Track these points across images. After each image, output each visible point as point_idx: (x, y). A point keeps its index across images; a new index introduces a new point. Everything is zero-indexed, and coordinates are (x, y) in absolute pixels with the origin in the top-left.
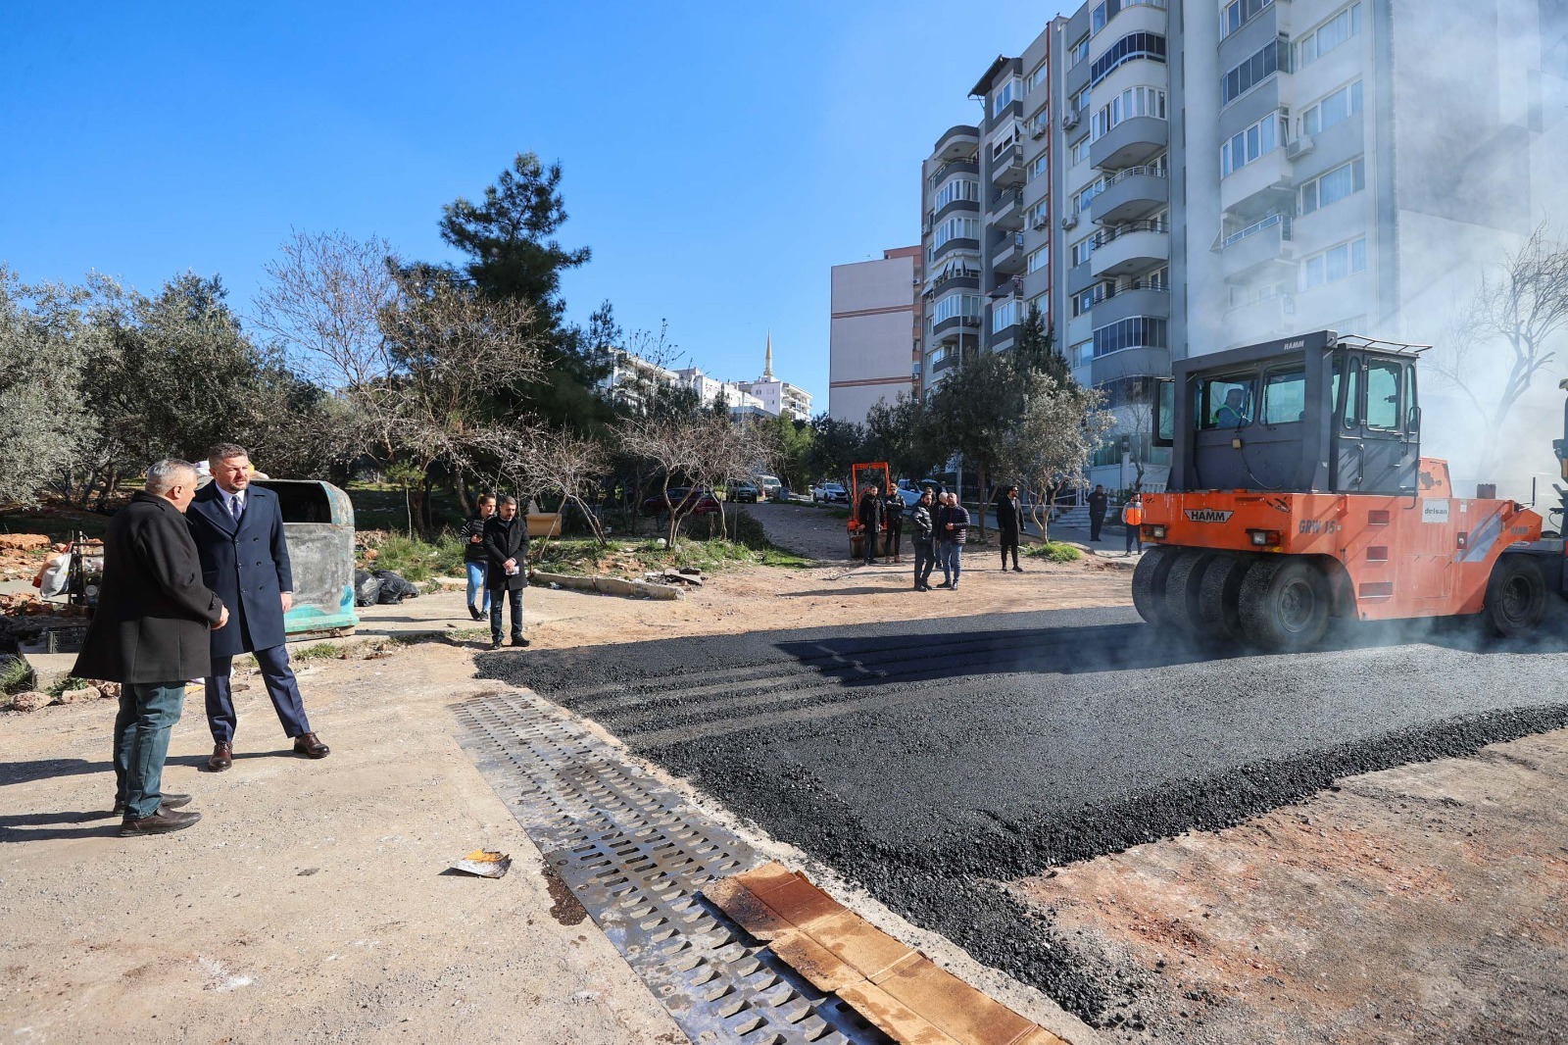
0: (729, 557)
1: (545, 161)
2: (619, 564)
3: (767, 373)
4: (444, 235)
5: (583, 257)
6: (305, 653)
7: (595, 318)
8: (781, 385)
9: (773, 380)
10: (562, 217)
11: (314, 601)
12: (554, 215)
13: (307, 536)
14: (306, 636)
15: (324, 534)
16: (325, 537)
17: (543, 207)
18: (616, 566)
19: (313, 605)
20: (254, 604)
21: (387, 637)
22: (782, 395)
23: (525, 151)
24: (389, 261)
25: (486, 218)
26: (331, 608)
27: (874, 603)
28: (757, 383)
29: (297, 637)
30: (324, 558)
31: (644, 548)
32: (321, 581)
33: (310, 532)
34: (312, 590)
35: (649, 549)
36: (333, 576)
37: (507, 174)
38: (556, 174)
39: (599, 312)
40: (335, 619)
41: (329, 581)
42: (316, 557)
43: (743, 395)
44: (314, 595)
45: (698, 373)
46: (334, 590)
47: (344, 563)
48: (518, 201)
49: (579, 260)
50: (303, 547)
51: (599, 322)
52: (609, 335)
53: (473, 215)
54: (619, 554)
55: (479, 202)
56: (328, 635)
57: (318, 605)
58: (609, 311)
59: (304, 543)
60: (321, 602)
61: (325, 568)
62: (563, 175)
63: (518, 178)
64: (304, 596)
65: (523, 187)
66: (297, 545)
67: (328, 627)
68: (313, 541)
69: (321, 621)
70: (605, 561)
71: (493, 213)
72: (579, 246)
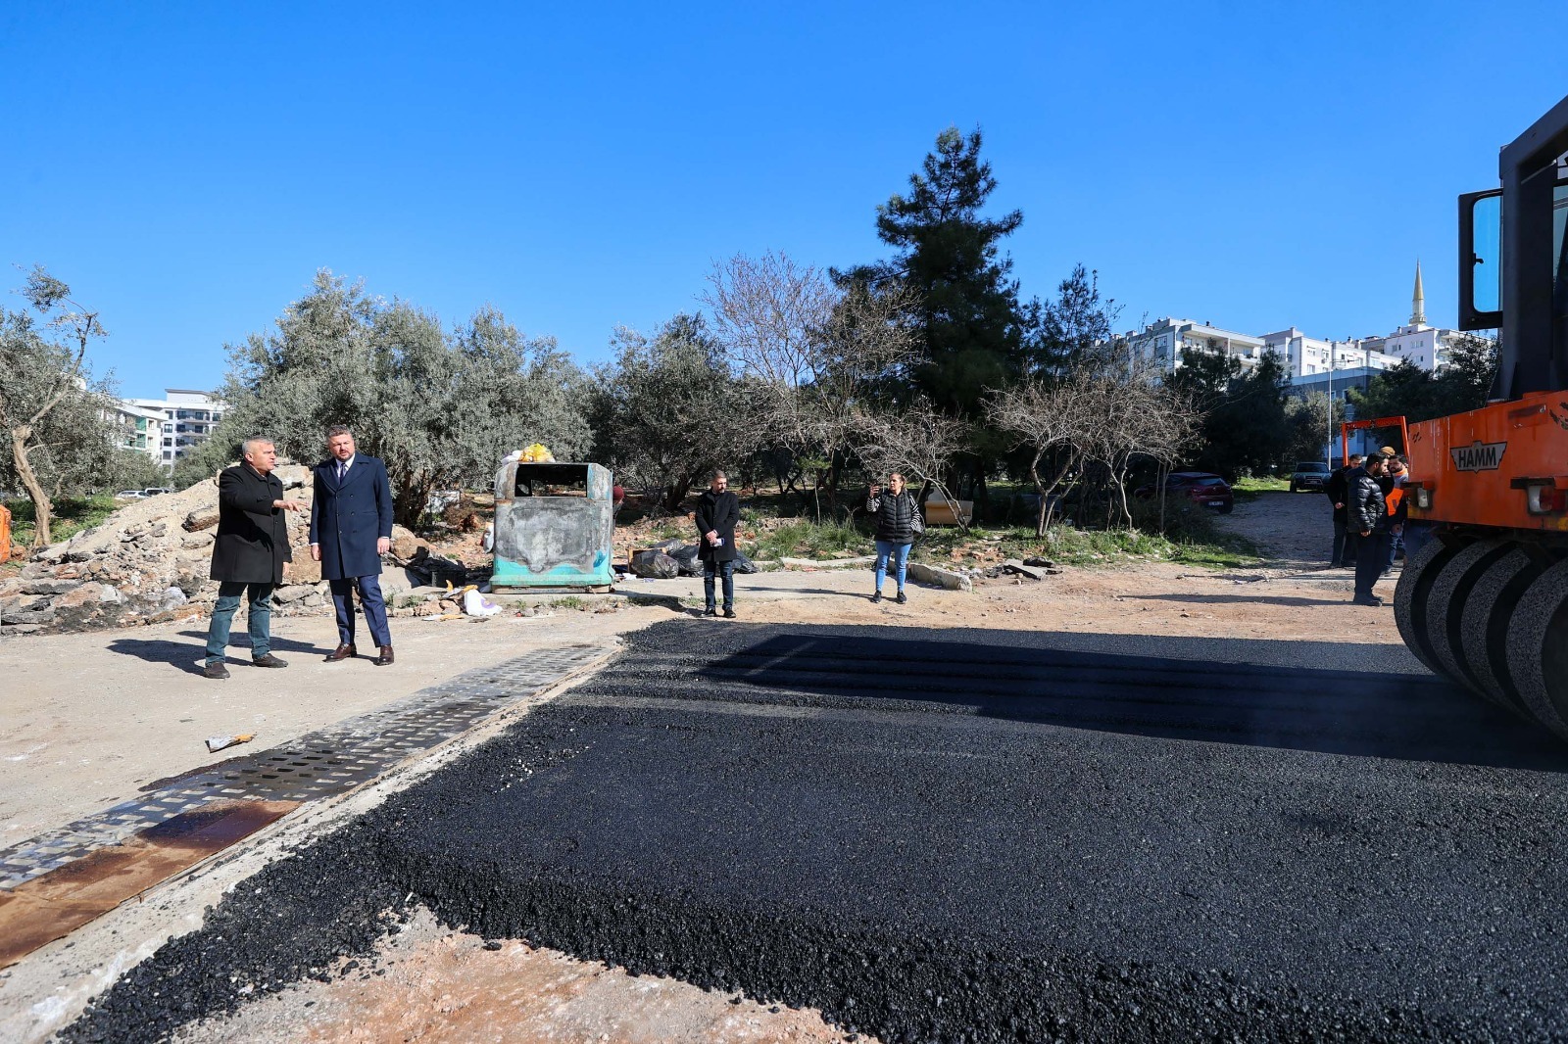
0: (1127, 551)
1: (964, 134)
2: (974, 552)
3: (1416, 320)
4: (881, 235)
5: (1012, 223)
6: (557, 603)
7: (1066, 287)
8: (1436, 333)
9: (1421, 328)
10: (992, 185)
11: (573, 561)
12: (983, 185)
13: (568, 509)
14: (566, 589)
15: (581, 506)
16: (582, 509)
17: (970, 179)
18: (970, 555)
19: (572, 565)
20: (349, 544)
21: (626, 597)
22: (1437, 346)
23: (944, 129)
24: (831, 271)
25: (913, 208)
26: (586, 568)
27: (1239, 615)
28: (1394, 336)
29: (561, 590)
30: (581, 527)
31: (1011, 536)
32: (579, 545)
33: (570, 505)
34: (571, 553)
35: (1015, 537)
36: (587, 542)
37: (930, 157)
38: (977, 141)
39: (1069, 279)
40: (589, 578)
41: (585, 546)
42: (575, 525)
43: (1368, 355)
44: (572, 557)
45: (1296, 334)
46: (588, 553)
47: (597, 531)
48: (942, 182)
49: (1012, 226)
50: (565, 517)
51: (1070, 291)
52: (1083, 303)
53: (903, 208)
54: (980, 542)
55: (907, 193)
56: (584, 591)
57: (576, 565)
58: (1082, 275)
59: (566, 513)
60: (578, 562)
61: (582, 535)
62: (983, 140)
63: (941, 158)
64: (565, 557)
65: (945, 166)
66: (560, 515)
67: (582, 584)
68: (573, 511)
69: (577, 579)
70: (961, 549)
71: (923, 200)
72: (1009, 211)
